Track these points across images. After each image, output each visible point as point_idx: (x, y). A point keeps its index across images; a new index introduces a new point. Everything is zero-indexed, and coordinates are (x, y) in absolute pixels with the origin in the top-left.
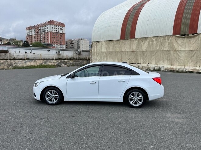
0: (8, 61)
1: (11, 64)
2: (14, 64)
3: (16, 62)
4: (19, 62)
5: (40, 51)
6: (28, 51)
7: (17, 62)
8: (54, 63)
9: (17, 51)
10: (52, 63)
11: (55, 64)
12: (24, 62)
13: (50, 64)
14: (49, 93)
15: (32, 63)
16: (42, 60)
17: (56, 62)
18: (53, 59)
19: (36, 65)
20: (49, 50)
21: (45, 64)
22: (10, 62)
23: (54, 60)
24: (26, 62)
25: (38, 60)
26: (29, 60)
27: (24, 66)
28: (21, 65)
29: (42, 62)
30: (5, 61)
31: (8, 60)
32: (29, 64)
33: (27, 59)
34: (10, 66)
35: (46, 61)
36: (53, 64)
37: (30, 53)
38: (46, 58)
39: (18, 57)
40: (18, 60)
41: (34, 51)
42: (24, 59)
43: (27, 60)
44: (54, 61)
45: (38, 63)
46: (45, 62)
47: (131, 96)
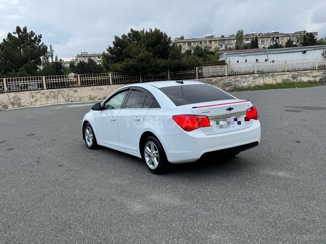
0: (224, 78)
1: (228, 83)
2: (233, 83)
3: (237, 79)
4: (243, 80)
5: (286, 54)
6: (262, 58)
7: (240, 79)
8: (315, 77)
9: (242, 59)
10: (309, 76)
11: (318, 79)
12: (251, 78)
13: (305, 79)
15: (268, 79)
16: (288, 73)
17: (318, 74)
18: (314, 69)
19: (274, 82)
20: (305, 52)
21: (295, 80)
22: (227, 80)
23: (315, 71)
24: (255, 78)
25: (280, 73)
26: (262, 73)
27: (252, 85)
28: (245, 85)
29: (287, 77)
30: (219, 78)
31: (225, 76)
32: (260, 81)
33: (259, 72)
34: (228, 86)
35: (296, 74)
36: (311, 79)
37: (266, 60)
38: (296, 67)
39: (243, 70)
40: (241, 76)
41: (271, 57)
42: (253, 73)
43: (257, 75)
44: (315, 73)
45: (279, 79)
46: (294, 75)
47: (148, 148)
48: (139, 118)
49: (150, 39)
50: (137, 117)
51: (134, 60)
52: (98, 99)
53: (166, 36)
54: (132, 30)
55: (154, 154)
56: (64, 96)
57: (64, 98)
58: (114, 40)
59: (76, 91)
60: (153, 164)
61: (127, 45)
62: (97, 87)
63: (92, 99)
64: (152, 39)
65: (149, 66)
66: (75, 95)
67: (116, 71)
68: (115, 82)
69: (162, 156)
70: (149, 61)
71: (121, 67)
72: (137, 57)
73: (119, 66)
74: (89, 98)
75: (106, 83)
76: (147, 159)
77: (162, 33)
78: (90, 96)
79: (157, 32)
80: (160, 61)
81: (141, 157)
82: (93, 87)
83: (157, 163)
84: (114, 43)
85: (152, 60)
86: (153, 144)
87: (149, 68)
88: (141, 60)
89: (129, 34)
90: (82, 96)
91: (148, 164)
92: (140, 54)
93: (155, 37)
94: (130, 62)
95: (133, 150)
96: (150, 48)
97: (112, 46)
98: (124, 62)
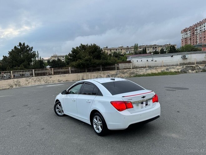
0: (130, 69)
1: (133, 72)
2: (135, 72)
3: (137, 70)
4: (140, 71)
5: (162, 58)
6: (150, 59)
7: (139, 70)
8: (178, 69)
9: (139, 60)
10: (175, 69)
11: (179, 70)
12: (145, 70)
13: (173, 70)
14: (58, 106)
15: (153, 70)
16: (164, 67)
17: (180, 68)
18: (177, 65)
19: (157, 72)
20: (172, 56)
21: (168, 71)
22: (132, 71)
23: (178, 66)
24: (146, 70)
25: (160, 67)
26: (150, 67)
27: (145, 74)
28: (142, 73)
29: (164, 69)
30: (128, 70)
31: (131, 69)
32: (149, 72)
33: (148, 67)
34: (133, 74)
35: (168, 68)
36: (176, 70)
37: (152, 61)
38: (168, 64)
39: (140, 66)
40: (139, 69)
41: (155, 59)
42: (146, 67)
43: (148, 68)
44: (178, 67)
45: (159, 71)
46: (167, 68)
47: (95, 119)
48: (90, 101)
49: (91, 49)
50: (88, 100)
51: (83, 60)
52: (63, 81)
53: (100, 48)
54: (81, 45)
55: (99, 124)
56: (44, 80)
57: (44, 81)
58: (72, 50)
59: (51, 77)
60: (98, 129)
61: (79, 52)
62: (63, 75)
63: (60, 81)
64: (92, 49)
65: (90, 63)
66: (51, 79)
67: (72, 66)
68: (72, 72)
69: (104, 125)
70: (91, 61)
71: (76, 64)
72: (84, 59)
73: (74, 63)
74: (58, 81)
75: (67, 72)
76: (95, 126)
77: (97, 46)
78: (59, 80)
79: (95, 45)
80: (97, 61)
81: (90, 124)
82: (60, 75)
83: (101, 130)
84: (72, 51)
85: (92, 60)
86: (98, 118)
87: (91, 64)
88: (87, 60)
89: (80, 47)
90: (54, 80)
91: (95, 129)
92: (86, 57)
93: (94, 49)
94: (81, 61)
95: (86, 119)
96: (91, 54)
97: (71, 53)
98: (77, 62)
